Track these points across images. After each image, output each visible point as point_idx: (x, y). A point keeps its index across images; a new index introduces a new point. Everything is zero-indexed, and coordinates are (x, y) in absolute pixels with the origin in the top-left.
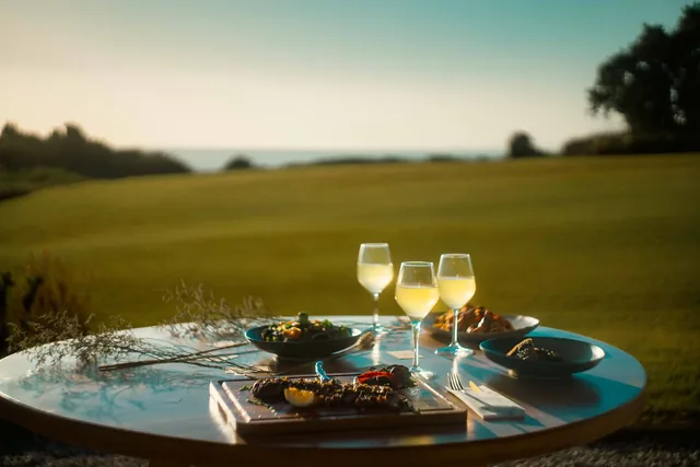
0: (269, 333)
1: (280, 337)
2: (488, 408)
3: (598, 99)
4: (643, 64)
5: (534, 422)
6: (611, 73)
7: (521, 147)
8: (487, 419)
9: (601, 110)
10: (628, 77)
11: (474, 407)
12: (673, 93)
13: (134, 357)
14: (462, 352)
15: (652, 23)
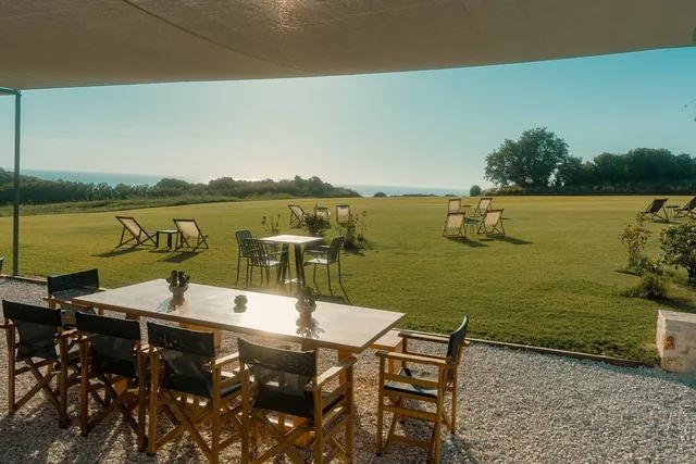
7: (476, 192)
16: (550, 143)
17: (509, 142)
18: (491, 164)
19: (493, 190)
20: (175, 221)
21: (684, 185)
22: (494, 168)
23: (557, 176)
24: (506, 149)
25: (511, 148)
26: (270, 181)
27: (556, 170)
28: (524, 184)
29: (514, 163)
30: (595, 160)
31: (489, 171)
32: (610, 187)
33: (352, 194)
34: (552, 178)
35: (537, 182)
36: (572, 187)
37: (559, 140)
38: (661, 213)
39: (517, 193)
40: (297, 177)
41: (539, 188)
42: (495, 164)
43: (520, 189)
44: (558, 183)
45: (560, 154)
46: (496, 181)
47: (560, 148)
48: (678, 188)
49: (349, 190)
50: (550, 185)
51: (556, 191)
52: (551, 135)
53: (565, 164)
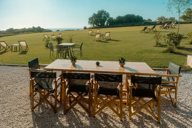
7: (85, 28)
16: (105, 14)
17: (94, 14)
18: (90, 20)
19: (90, 27)
20: (19, 41)
21: (139, 23)
22: (91, 21)
23: (107, 23)
24: (94, 16)
25: (95, 15)
26: (25, 28)
27: (107, 21)
28: (98, 25)
29: (96, 20)
30: (117, 18)
31: (89, 22)
32: (121, 25)
33: (50, 31)
34: (106, 23)
35: (102, 25)
36: (111, 26)
37: (107, 13)
38: (146, 30)
39: (97, 28)
40: (33, 27)
41: (103, 26)
42: (91, 20)
43: (98, 27)
44: (107, 25)
45: (108, 17)
46: (91, 25)
47: (108, 15)
48: (137, 24)
49: (49, 30)
50: (105, 25)
51: (107, 27)
52: (105, 12)
53: (109, 19)
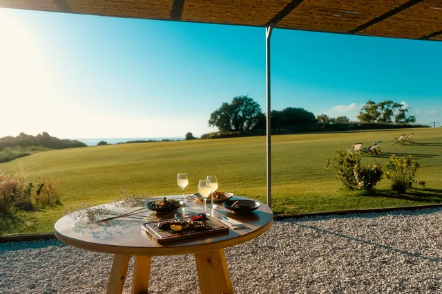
0: (153, 205)
1: (158, 206)
2: (234, 225)
3: (211, 123)
4: (223, 113)
5: (248, 228)
6: (214, 115)
7: (189, 137)
8: (235, 229)
9: (212, 126)
10: (219, 117)
11: (230, 225)
12: (231, 121)
13: (110, 216)
14: (215, 206)
15: (225, 102)
24: (223, 108)
25: (226, 108)
27: (247, 121)
34: (245, 125)
35: (237, 128)
37: (255, 103)
41: (240, 132)
50: (244, 129)
52: (251, 100)
